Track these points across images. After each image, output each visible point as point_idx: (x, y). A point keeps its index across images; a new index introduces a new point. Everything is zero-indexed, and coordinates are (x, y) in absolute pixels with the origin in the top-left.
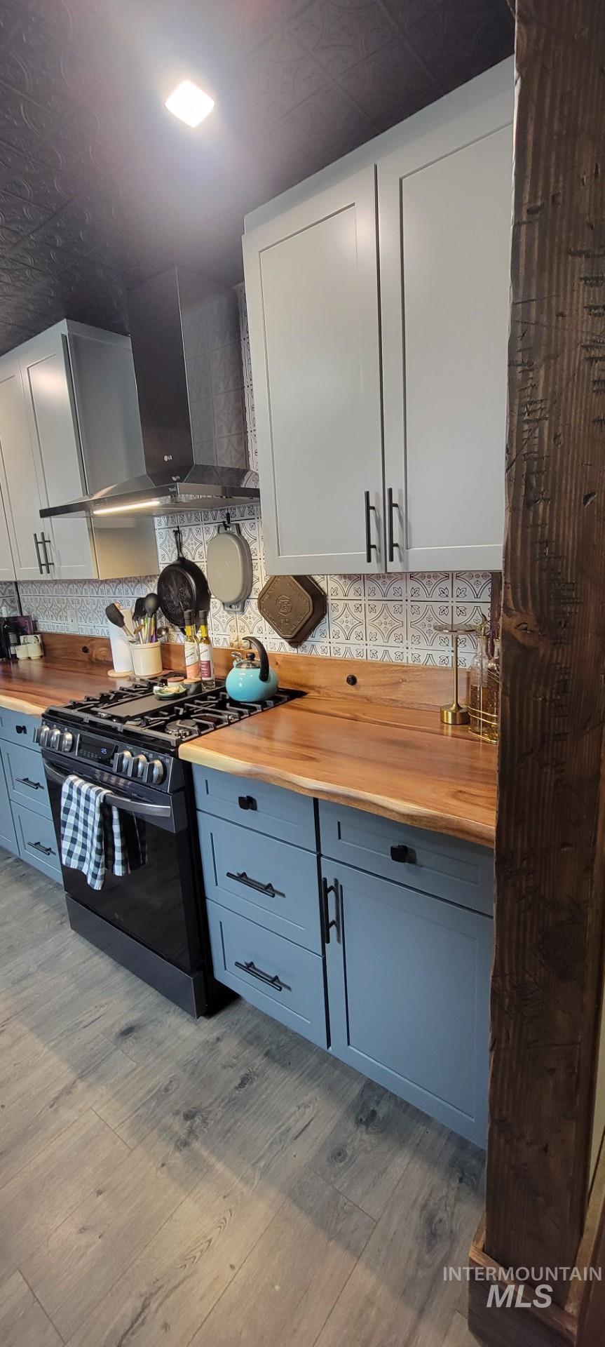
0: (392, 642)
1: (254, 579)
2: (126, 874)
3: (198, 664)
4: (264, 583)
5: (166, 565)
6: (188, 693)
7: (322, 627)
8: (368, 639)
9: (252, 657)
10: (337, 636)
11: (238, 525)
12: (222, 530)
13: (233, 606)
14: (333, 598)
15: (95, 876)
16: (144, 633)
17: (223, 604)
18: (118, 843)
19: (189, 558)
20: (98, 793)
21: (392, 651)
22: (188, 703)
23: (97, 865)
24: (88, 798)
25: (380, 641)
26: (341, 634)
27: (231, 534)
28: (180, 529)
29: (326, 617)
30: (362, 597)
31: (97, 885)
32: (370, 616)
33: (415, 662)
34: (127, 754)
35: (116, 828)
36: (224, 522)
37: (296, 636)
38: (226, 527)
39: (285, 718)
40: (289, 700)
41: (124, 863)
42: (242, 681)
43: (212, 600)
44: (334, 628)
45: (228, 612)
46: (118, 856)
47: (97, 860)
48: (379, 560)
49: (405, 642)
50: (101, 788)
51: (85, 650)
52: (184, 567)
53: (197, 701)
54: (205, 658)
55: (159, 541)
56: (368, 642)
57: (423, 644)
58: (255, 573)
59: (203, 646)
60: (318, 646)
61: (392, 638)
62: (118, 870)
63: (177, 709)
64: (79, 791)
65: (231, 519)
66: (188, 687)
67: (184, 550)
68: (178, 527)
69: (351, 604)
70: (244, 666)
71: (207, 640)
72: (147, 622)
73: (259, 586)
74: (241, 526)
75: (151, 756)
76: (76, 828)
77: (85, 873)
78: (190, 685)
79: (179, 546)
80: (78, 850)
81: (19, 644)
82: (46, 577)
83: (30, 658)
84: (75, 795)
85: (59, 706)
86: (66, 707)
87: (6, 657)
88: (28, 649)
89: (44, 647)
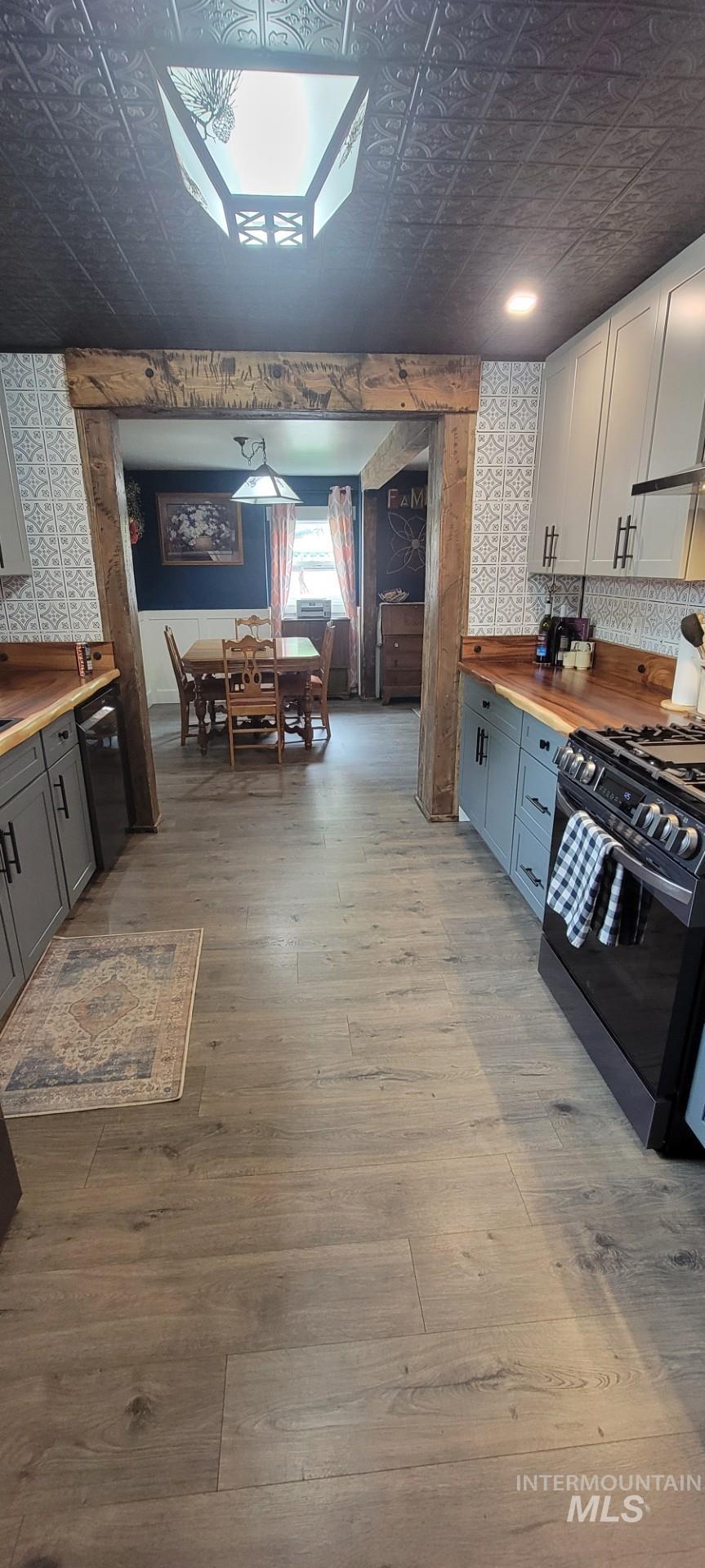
2: (611, 945)
15: (576, 930)
18: (612, 906)
20: (606, 841)
23: (582, 920)
24: (592, 843)
31: (576, 942)
34: (655, 808)
35: (615, 890)
41: (613, 931)
46: (609, 921)
47: (584, 915)
50: (611, 837)
51: (641, 669)
62: (604, 937)
64: (585, 832)
75: (685, 820)
76: (570, 871)
77: (567, 923)
80: (566, 895)
81: (568, 649)
82: (619, 572)
83: (575, 668)
84: (579, 834)
85: (590, 729)
86: (598, 732)
87: (552, 663)
88: (576, 658)
89: (594, 657)
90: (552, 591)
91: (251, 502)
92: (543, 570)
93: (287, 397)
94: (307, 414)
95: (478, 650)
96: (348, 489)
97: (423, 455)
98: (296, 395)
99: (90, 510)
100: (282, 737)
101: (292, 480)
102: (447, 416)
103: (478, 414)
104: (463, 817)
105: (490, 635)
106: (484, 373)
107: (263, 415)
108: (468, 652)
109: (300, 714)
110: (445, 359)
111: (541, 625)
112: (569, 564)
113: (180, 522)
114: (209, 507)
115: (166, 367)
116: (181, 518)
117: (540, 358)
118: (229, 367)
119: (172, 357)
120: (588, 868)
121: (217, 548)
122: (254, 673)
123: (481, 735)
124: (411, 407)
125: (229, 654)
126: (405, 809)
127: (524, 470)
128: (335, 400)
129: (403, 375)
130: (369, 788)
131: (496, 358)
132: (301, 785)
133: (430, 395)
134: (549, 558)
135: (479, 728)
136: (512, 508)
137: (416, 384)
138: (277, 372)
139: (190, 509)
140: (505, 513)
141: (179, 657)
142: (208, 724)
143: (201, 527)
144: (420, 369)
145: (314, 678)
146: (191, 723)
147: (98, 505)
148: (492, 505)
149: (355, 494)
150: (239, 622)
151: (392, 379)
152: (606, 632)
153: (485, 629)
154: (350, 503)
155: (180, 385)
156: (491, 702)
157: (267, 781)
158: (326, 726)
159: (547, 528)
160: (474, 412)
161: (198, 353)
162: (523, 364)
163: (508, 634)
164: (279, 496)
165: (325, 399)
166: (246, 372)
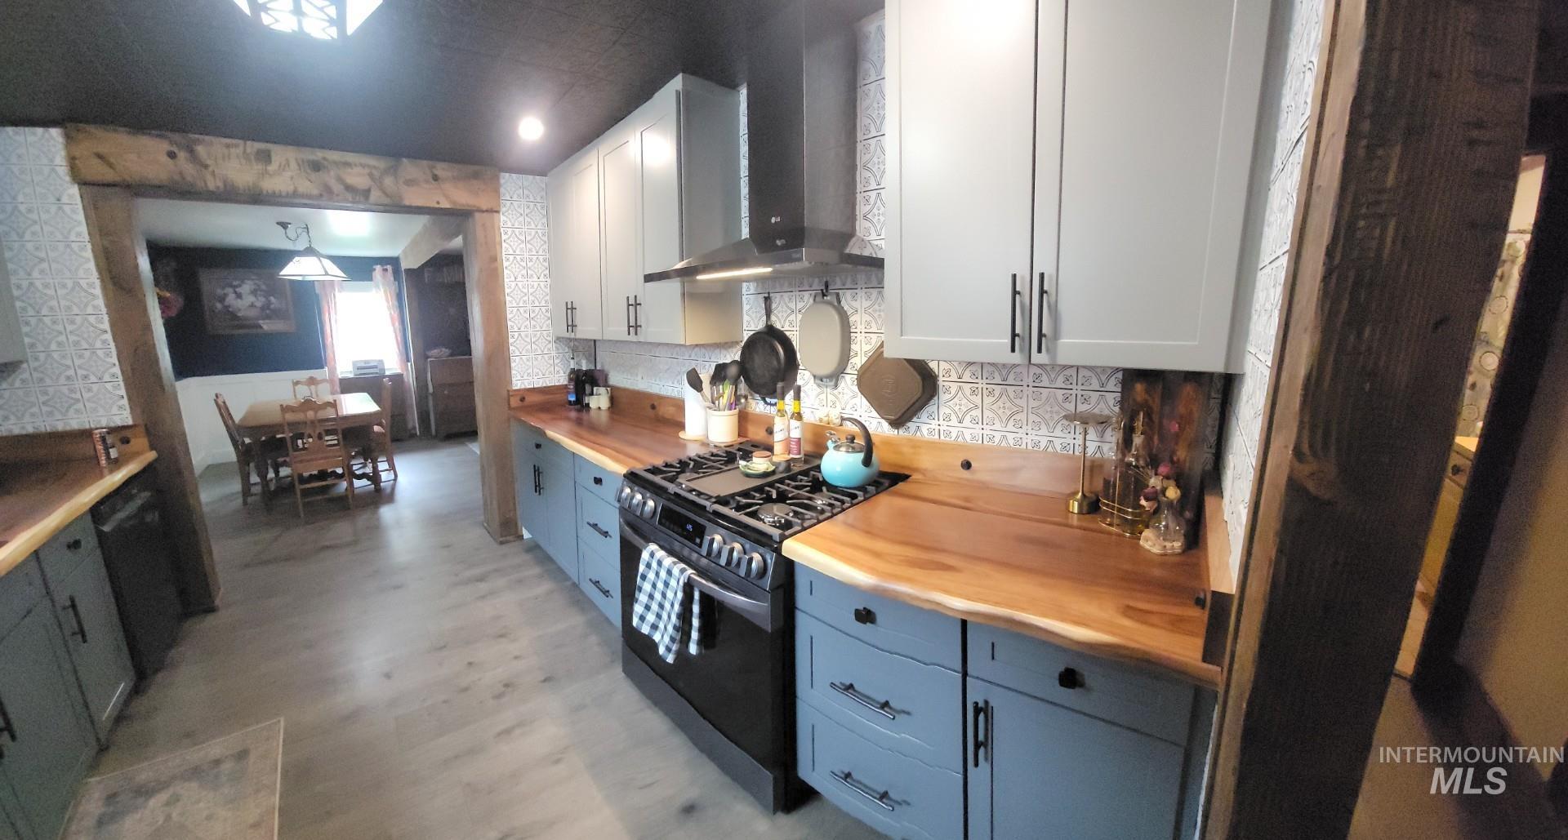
0: (1010, 427)
1: (852, 354)
2: (700, 654)
3: (788, 441)
4: (864, 359)
5: (752, 333)
6: (777, 471)
7: (931, 408)
8: (985, 423)
9: (852, 439)
10: (948, 418)
11: (838, 295)
12: (819, 298)
13: (825, 380)
14: (945, 379)
15: (668, 649)
16: (724, 401)
17: (815, 377)
18: (696, 622)
19: (778, 326)
20: (682, 571)
21: (1010, 436)
22: (778, 483)
23: (673, 640)
24: (669, 572)
25: (998, 426)
26: (953, 417)
27: (830, 303)
28: (771, 295)
29: (936, 398)
30: (979, 380)
31: (670, 659)
32: (988, 400)
33: (1035, 449)
34: (718, 538)
35: (696, 609)
36: (822, 290)
37: (900, 417)
38: (824, 295)
39: (885, 504)
40: (891, 485)
41: (700, 643)
42: (839, 465)
43: (799, 371)
44: (944, 410)
45: (819, 386)
46: (695, 635)
47: (674, 636)
48: (1021, 350)
49: (1024, 427)
50: (686, 567)
51: (653, 407)
52: (771, 336)
53: (787, 481)
54: (796, 434)
55: (746, 307)
56: (985, 426)
57: (1044, 430)
58: (853, 346)
59: (794, 423)
60: (924, 428)
61: (1011, 422)
62: (693, 649)
63: (769, 490)
64: (660, 563)
65: (830, 288)
66: (777, 465)
67: (773, 318)
68: (769, 293)
69: (967, 387)
70: (843, 449)
71: (798, 416)
72: (727, 390)
73: (858, 361)
74: (841, 294)
75: (747, 546)
76: (651, 597)
77: (657, 641)
78: (780, 463)
79: (768, 312)
80: (651, 618)
81: (592, 394)
82: (632, 338)
83: (599, 408)
84: (654, 565)
85: (639, 468)
86: (645, 470)
87: (581, 405)
88: (599, 401)
89: (612, 399)
90: (574, 350)
91: (300, 278)
92: (567, 335)
93: (328, 190)
94: (349, 205)
95: (523, 399)
96: (389, 267)
97: (457, 242)
98: (337, 188)
99: (104, 288)
100: (351, 484)
101: (337, 260)
102: (477, 215)
103: (501, 213)
104: (526, 535)
105: (530, 387)
106: (502, 181)
107: (306, 204)
108: (514, 402)
109: (366, 460)
110: (471, 168)
111: (569, 375)
112: (587, 330)
113: (226, 295)
114: (257, 282)
115: (191, 151)
116: (225, 291)
117: (543, 174)
118: (265, 157)
119: (198, 142)
120: (670, 595)
121: (268, 317)
122: (317, 432)
123: (537, 472)
124: (445, 204)
125: (290, 417)
126: (475, 536)
127: (541, 258)
128: (375, 195)
129: (436, 178)
130: (440, 521)
131: (511, 170)
132: (376, 528)
133: (457, 195)
134: (572, 326)
135: (535, 466)
136: (535, 287)
137: (448, 187)
138: (316, 167)
139: (235, 283)
140: (531, 290)
141: (233, 421)
142: (271, 480)
143: (249, 299)
144: (449, 174)
145: (376, 428)
146: (252, 481)
147: (115, 284)
148: (520, 284)
149: (396, 272)
150: (296, 383)
151: (427, 182)
152: (617, 379)
153: (526, 382)
154: (392, 279)
155: (211, 169)
156: (541, 443)
157: (341, 530)
158: (392, 467)
159: (567, 303)
160: (498, 212)
161: (228, 141)
162: (531, 177)
163: (544, 385)
164: (327, 274)
165: (366, 193)
166: (283, 164)
